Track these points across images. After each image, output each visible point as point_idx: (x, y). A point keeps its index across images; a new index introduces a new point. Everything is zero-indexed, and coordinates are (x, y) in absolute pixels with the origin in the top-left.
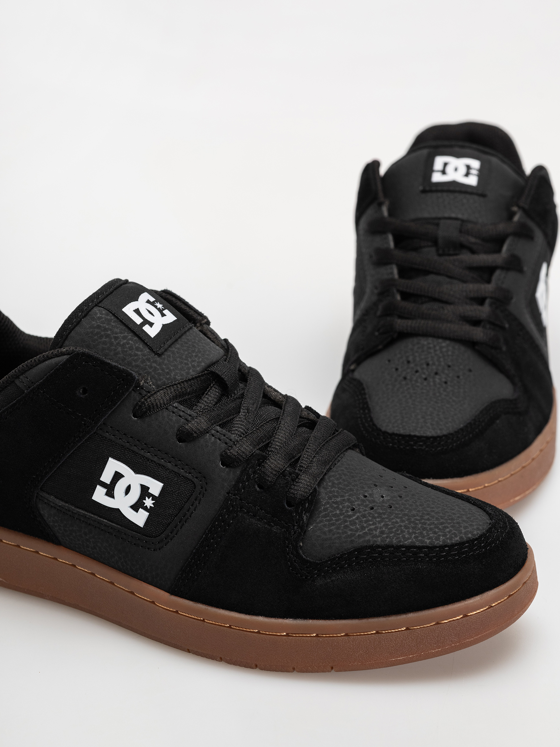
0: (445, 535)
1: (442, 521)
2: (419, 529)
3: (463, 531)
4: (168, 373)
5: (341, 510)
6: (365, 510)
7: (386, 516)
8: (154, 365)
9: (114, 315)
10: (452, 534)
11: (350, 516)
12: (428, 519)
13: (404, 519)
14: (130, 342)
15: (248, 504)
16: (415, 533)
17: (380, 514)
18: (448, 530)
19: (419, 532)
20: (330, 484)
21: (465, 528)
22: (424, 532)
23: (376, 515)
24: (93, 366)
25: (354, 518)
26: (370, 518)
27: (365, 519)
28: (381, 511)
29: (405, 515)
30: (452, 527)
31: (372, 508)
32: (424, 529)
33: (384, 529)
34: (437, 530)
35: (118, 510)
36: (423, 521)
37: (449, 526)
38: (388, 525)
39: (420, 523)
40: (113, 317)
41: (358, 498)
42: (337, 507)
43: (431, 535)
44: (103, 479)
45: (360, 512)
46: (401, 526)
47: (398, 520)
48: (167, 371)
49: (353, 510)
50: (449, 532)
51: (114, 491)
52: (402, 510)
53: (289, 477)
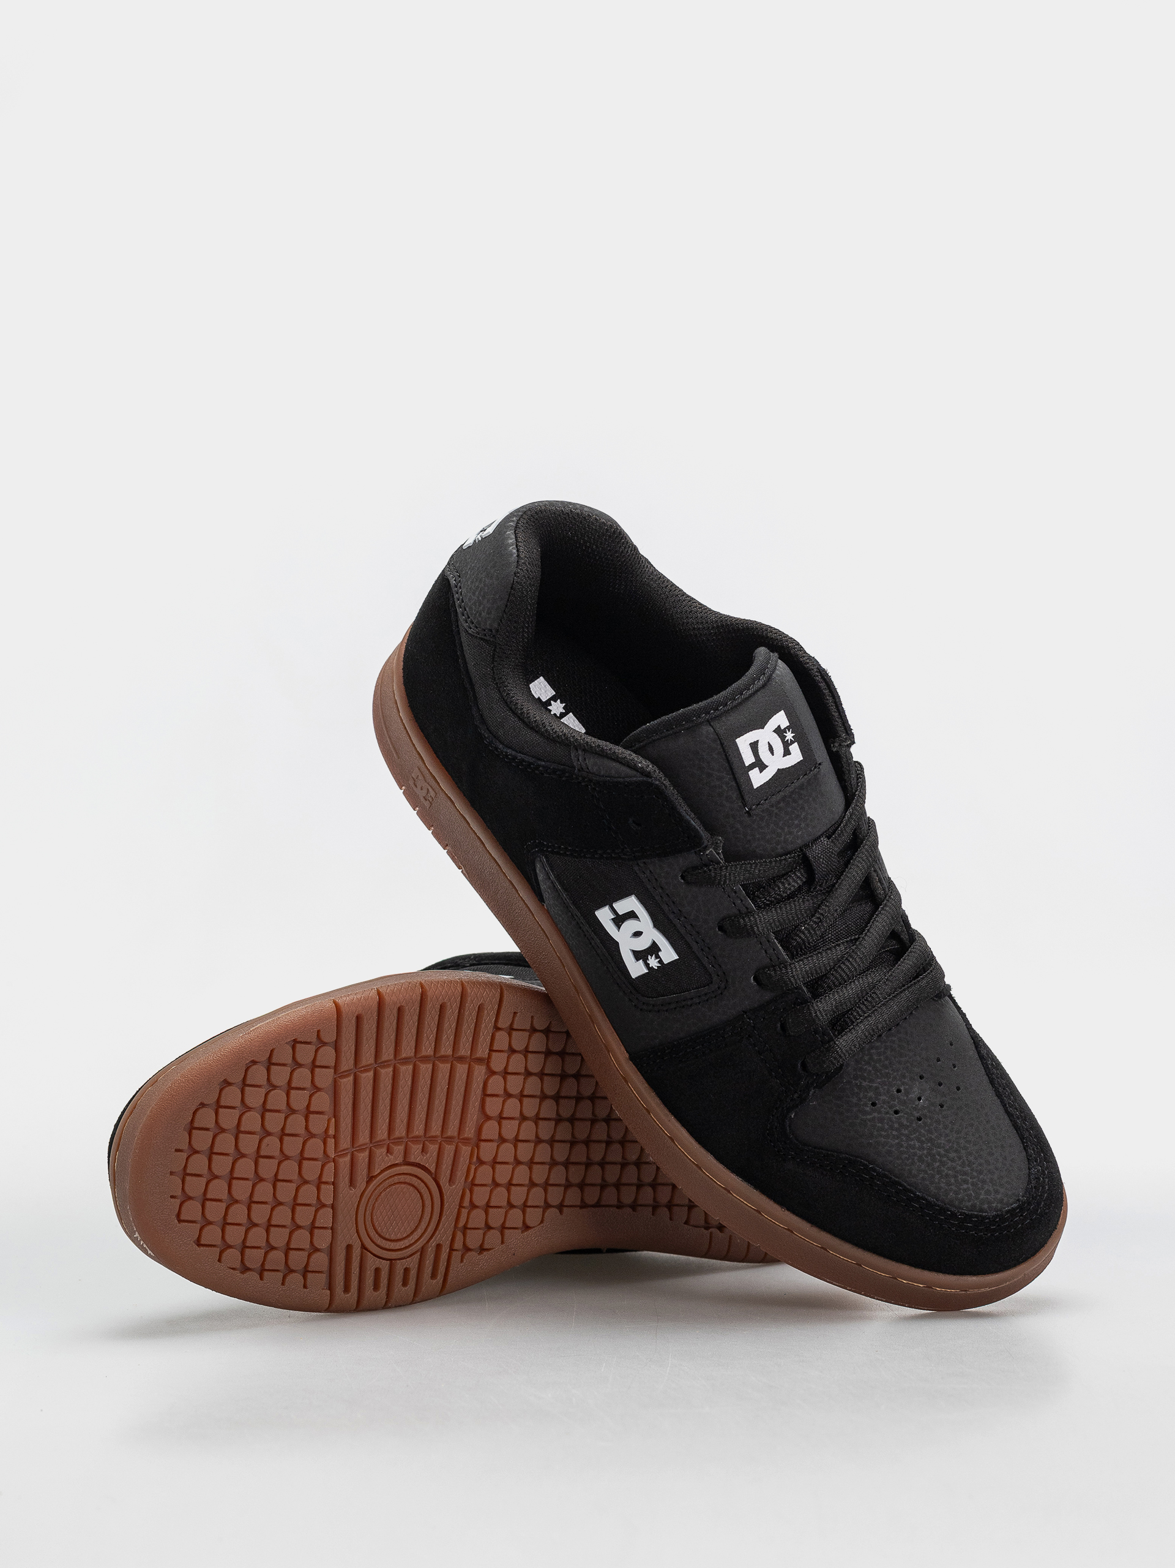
0: (956, 1193)
1: (967, 1168)
2: (933, 1169)
3: (982, 1197)
4: (749, 841)
5: (860, 1099)
6: (887, 1113)
7: (906, 1132)
8: (738, 826)
9: (722, 744)
10: (967, 1195)
11: (866, 1113)
12: (953, 1160)
13: (925, 1145)
14: (724, 786)
15: (760, 1037)
16: (926, 1172)
17: (901, 1125)
18: (965, 1186)
19: (931, 1173)
20: (866, 1058)
21: (988, 1192)
22: (937, 1176)
23: (896, 1125)
24: (662, 805)
25: (868, 1117)
26: (886, 1127)
27: (880, 1125)
28: (905, 1123)
29: (930, 1140)
30: (973, 1184)
31: (896, 1112)
32: (939, 1172)
33: (893, 1149)
34: (953, 1180)
35: (617, 943)
36: (945, 1159)
37: (970, 1180)
38: (902, 1146)
39: (940, 1161)
40: (719, 747)
41: (888, 1091)
42: (857, 1093)
43: (942, 1185)
44: (615, 905)
45: (879, 1112)
46: (915, 1154)
47: (917, 1144)
48: (749, 838)
49: (874, 1104)
50: (965, 1190)
51: (623, 923)
52: (930, 1132)
53: (820, 1037)
